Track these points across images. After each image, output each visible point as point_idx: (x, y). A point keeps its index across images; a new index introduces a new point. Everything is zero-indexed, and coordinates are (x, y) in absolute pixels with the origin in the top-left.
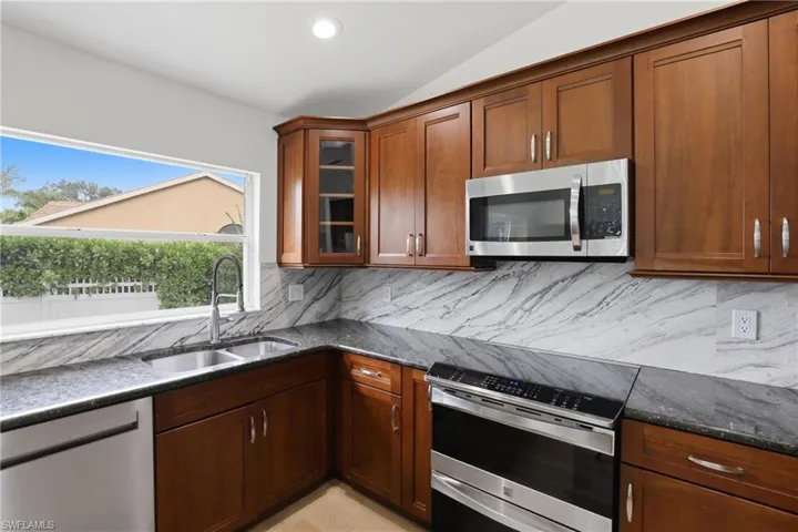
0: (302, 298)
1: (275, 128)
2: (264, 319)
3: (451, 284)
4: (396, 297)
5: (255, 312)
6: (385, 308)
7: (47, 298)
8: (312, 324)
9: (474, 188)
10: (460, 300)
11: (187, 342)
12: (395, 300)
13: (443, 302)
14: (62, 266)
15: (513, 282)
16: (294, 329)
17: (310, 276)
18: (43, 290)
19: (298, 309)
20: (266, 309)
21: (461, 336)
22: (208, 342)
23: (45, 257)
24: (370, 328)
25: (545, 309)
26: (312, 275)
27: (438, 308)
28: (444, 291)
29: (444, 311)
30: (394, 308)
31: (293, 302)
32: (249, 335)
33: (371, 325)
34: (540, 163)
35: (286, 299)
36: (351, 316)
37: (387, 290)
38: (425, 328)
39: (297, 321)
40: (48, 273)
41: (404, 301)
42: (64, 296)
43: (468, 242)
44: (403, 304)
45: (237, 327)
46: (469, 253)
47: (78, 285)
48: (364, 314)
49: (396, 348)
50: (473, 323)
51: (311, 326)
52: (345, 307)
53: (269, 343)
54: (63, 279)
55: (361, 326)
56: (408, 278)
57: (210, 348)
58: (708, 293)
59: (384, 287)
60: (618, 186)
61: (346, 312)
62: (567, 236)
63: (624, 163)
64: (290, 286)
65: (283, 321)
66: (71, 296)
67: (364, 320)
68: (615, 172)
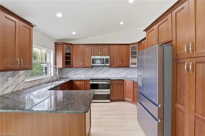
1: (55, 43)
3: (85, 70)
4: (75, 72)
9: (93, 57)
10: (87, 72)
13: (84, 72)
15: (95, 69)
21: (87, 77)
25: (99, 72)
29: (84, 74)
30: (75, 74)
34: (101, 55)
43: (92, 64)
44: (77, 73)
46: (92, 65)
58: (115, 69)
60: (108, 59)
62: (104, 63)
63: (109, 56)
68: (108, 57)
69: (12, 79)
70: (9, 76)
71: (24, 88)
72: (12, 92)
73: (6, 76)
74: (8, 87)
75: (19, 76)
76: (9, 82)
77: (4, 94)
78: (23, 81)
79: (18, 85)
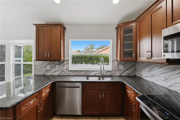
0: (123, 69)
2: (113, 72)
3: (168, 69)
4: (149, 71)
5: (110, 71)
6: (146, 74)
7: (95, 65)
8: (126, 76)
10: (171, 75)
11: (96, 75)
12: (149, 72)
13: (165, 75)
14: (97, 60)
16: (120, 76)
17: (125, 63)
18: (95, 64)
19: (122, 71)
20: (113, 70)
21: (172, 89)
22: (99, 76)
23: (95, 58)
24: (142, 80)
26: (126, 63)
27: (163, 77)
28: (165, 71)
29: (165, 78)
30: (149, 75)
31: (121, 70)
32: (109, 76)
33: (142, 79)
35: (119, 69)
36: (138, 75)
37: (147, 69)
38: (158, 83)
39: (121, 74)
40: (95, 61)
41: (152, 73)
42: (97, 65)
43: (163, 53)
44: (151, 74)
45: (106, 74)
46: (163, 57)
47: (99, 63)
48: (141, 75)
49: (149, 87)
50: (177, 85)
51: (125, 76)
52: (137, 73)
53: (112, 78)
54: (97, 62)
55: (140, 78)
56: (153, 66)
57: (99, 77)
59: (146, 68)
61: (137, 74)
64: (120, 66)
65: (118, 74)
66: (98, 65)
67: (141, 77)
69: (58, 66)
70: (57, 65)
71: (68, 74)
72: (58, 75)
73: (54, 64)
74: (56, 71)
75: (64, 65)
76: (56, 68)
77: (53, 75)
78: (67, 69)
79: (63, 71)
